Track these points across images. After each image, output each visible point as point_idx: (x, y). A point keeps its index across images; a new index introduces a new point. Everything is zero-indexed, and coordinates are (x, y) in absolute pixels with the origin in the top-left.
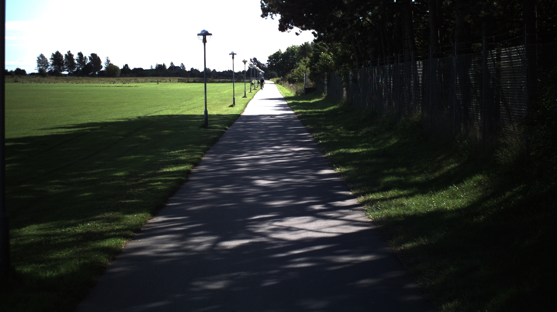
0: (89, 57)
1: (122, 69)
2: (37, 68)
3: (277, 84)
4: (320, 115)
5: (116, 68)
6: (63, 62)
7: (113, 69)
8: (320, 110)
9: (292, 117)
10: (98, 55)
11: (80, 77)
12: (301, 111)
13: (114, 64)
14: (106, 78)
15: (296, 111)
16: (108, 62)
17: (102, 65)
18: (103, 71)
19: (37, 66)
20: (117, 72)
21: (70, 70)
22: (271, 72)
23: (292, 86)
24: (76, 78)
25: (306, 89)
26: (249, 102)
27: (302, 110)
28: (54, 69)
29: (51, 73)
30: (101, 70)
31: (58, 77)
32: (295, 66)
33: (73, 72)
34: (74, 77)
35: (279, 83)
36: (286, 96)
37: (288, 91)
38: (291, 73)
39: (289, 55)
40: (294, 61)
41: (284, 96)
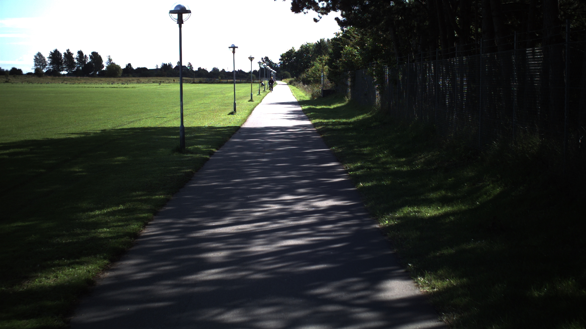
0: (90, 55)
1: (124, 69)
2: (34, 68)
3: (290, 85)
4: (348, 128)
5: (118, 68)
6: (62, 61)
7: (114, 69)
8: (344, 120)
9: (309, 130)
10: (99, 54)
11: (79, 77)
12: (321, 121)
13: (116, 64)
14: (106, 78)
15: (314, 121)
16: (109, 61)
17: (103, 65)
18: (104, 70)
19: (34, 65)
20: (119, 71)
21: (69, 70)
22: (284, 72)
23: (307, 88)
24: (74, 78)
25: (323, 91)
26: (255, 107)
27: (321, 119)
28: (52, 69)
29: (49, 73)
30: (102, 70)
31: (55, 77)
32: (310, 66)
33: (71, 71)
34: (72, 77)
35: (292, 84)
36: (300, 100)
37: (302, 93)
38: (306, 73)
39: (304, 53)
40: (309, 60)
41: (299, 100)
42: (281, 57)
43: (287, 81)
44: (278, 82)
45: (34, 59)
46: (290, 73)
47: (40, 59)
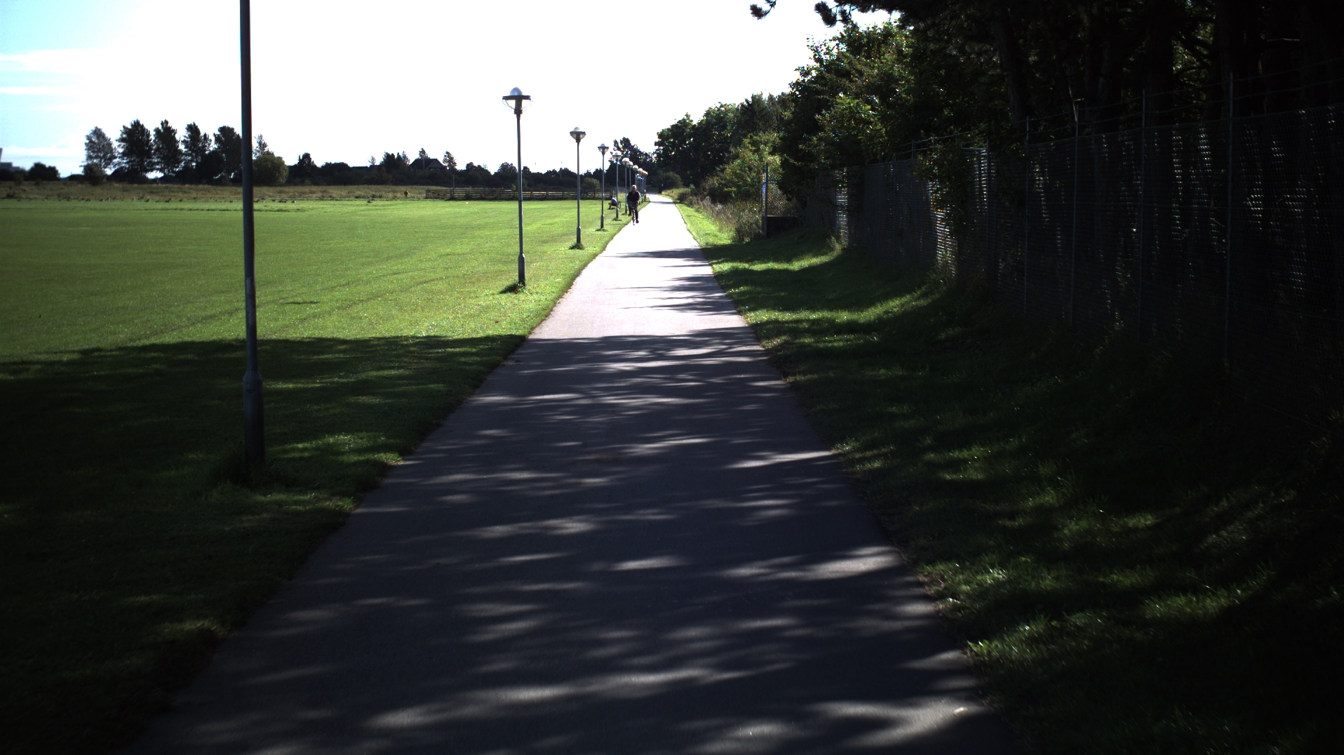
0: (214, 134)
1: (294, 166)
2: (84, 164)
3: (680, 203)
5: (279, 163)
6: (150, 149)
7: (271, 166)
8: (846, 316)
11: (190, 186)
13: (276, 154)
15: (754, 316)
19: (85, 157)
20: (280, 172)
21: (167, 168)
22: (665, 175)
23: (723, 212)
24: (179, 187)
25: (766, 220)
26: (585, 266)
27: (776, 310)
28: (127, 166)
29: (117, 176)
31: (133, 186)
32: (729, 158)
33: (172, 170)
34: (171, 186)
35: (686, 202)
36: (707, 244)
37: (710, 225)
38: (718, 176)
39: (713, 127)
40: (725, 144)
41: (703, 244)
42: (659, 138)
43: (673, 194)
44: (652, 197)
45: (86, 144)
46: (681, 177)
47: (99, 144)
